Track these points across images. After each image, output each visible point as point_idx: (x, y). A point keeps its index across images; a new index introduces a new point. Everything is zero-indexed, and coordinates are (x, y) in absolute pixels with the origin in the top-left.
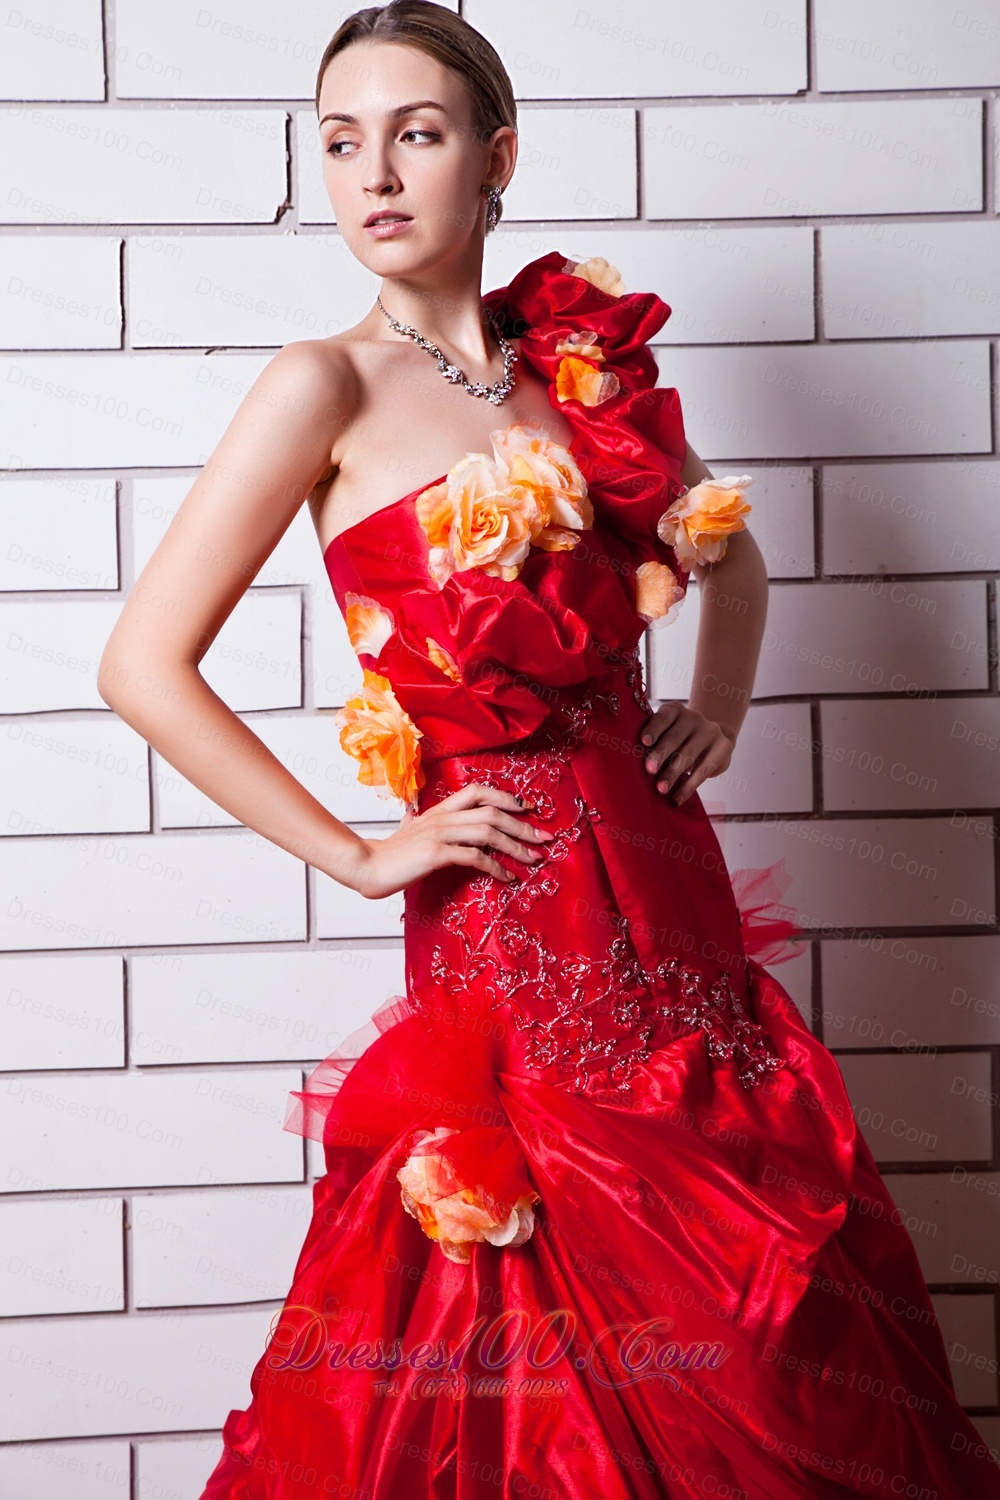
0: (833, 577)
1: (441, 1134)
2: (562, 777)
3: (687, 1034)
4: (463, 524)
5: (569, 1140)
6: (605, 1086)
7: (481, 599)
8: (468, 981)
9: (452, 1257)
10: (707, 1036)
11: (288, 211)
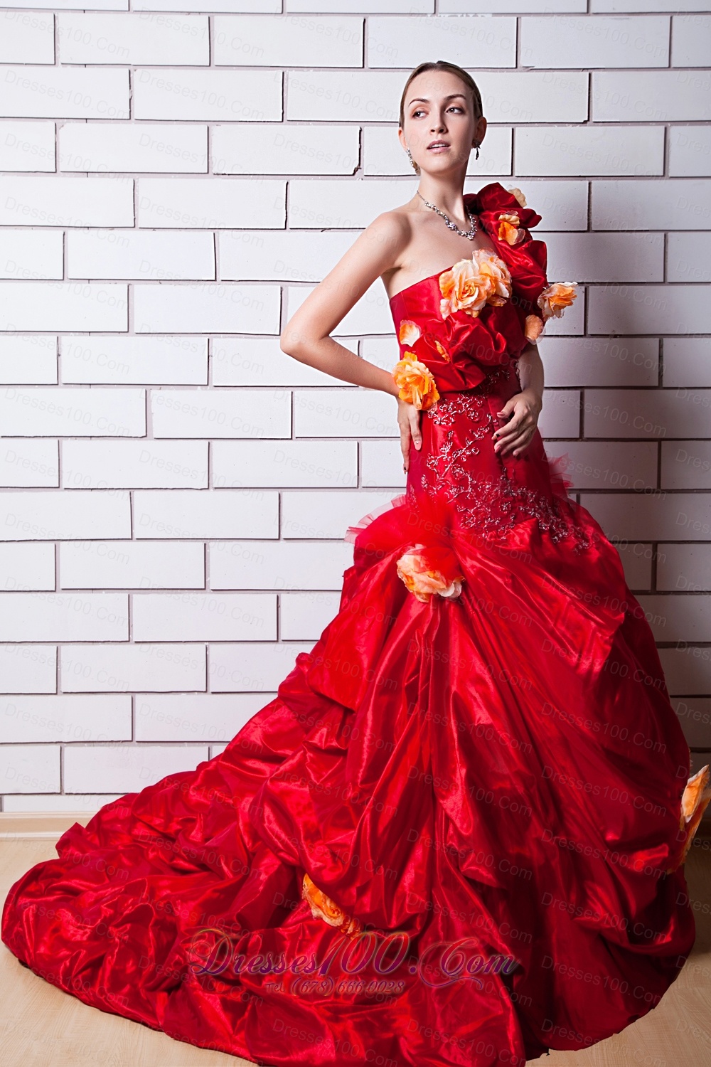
0: (592, 335)
1: (419, 547)
2: (483, 405)
3: (530, 519)
4: (459, 289)
5: (479, 556)
6: (495, 537)
7: (463, 326)
8: (437, 490)
9: (419, 598)
10: (538, 520)
11: (359, 170)
